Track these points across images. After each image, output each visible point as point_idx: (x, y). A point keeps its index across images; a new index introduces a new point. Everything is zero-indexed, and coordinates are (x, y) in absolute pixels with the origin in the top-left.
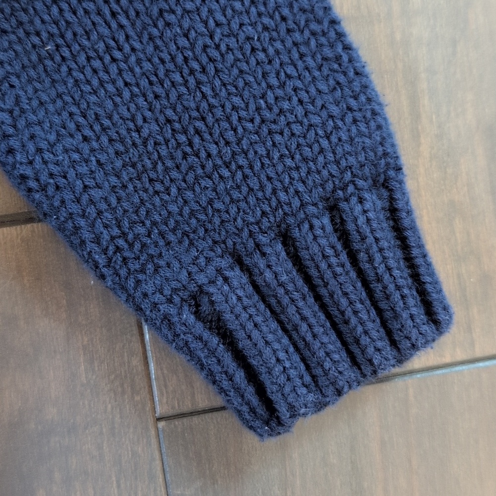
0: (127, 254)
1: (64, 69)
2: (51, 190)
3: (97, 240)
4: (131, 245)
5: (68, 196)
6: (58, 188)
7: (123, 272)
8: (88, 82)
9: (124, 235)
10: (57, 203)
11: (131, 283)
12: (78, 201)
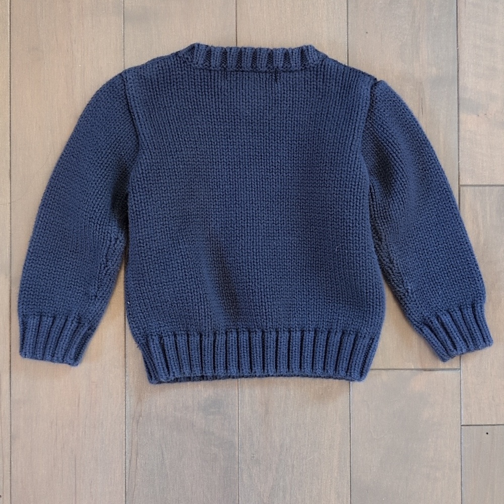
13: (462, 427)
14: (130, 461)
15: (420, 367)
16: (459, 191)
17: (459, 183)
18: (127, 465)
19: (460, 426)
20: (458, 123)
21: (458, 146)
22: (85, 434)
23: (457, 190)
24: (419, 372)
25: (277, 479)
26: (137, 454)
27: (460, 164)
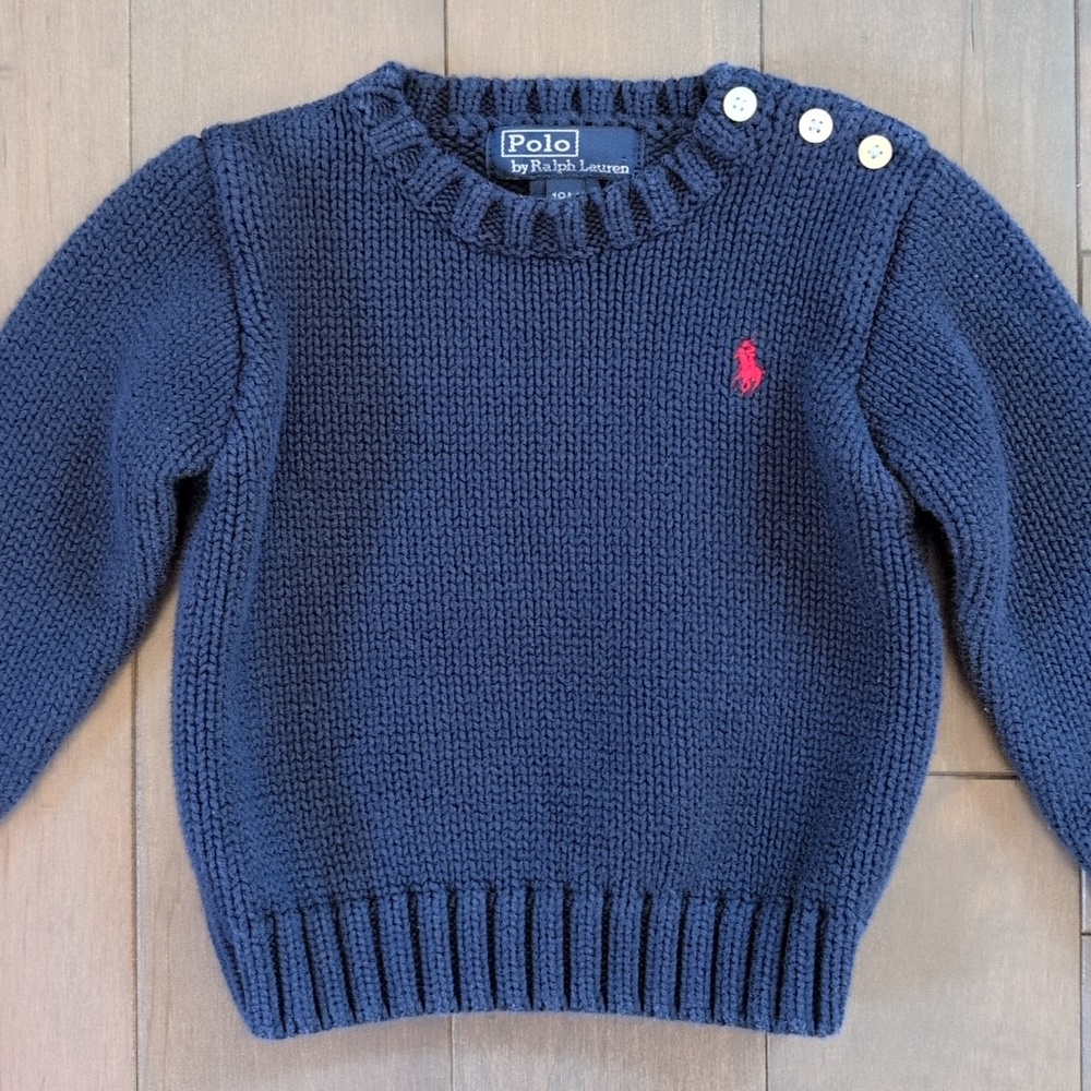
0: (1078, 814)
1: (1055, 680)
2: (1037, 763)
3: (1060, 802)
4: (1082, 809)
5: (1047, 768)
6: (1042, 762)
7: (1073, 826)
8: (1070, 692)
9: (1078, 801)
10: (1039, 773)
11: (1078, 835)
12: (1054, 773)
13: (1084, 938)
14: (149, 1026)
15: (966, 769)
16: (1080, 268)
17: (1078, 247)
18: (140, 1034)
19: (1078, 934)
20: (1077, 75)
21: (1077, 139)
22: (24, 948)
23: (1074, 265)
24: (963, 781)
25: (558, 1079)
26: (168, 1006)
27: (1082, 191)
